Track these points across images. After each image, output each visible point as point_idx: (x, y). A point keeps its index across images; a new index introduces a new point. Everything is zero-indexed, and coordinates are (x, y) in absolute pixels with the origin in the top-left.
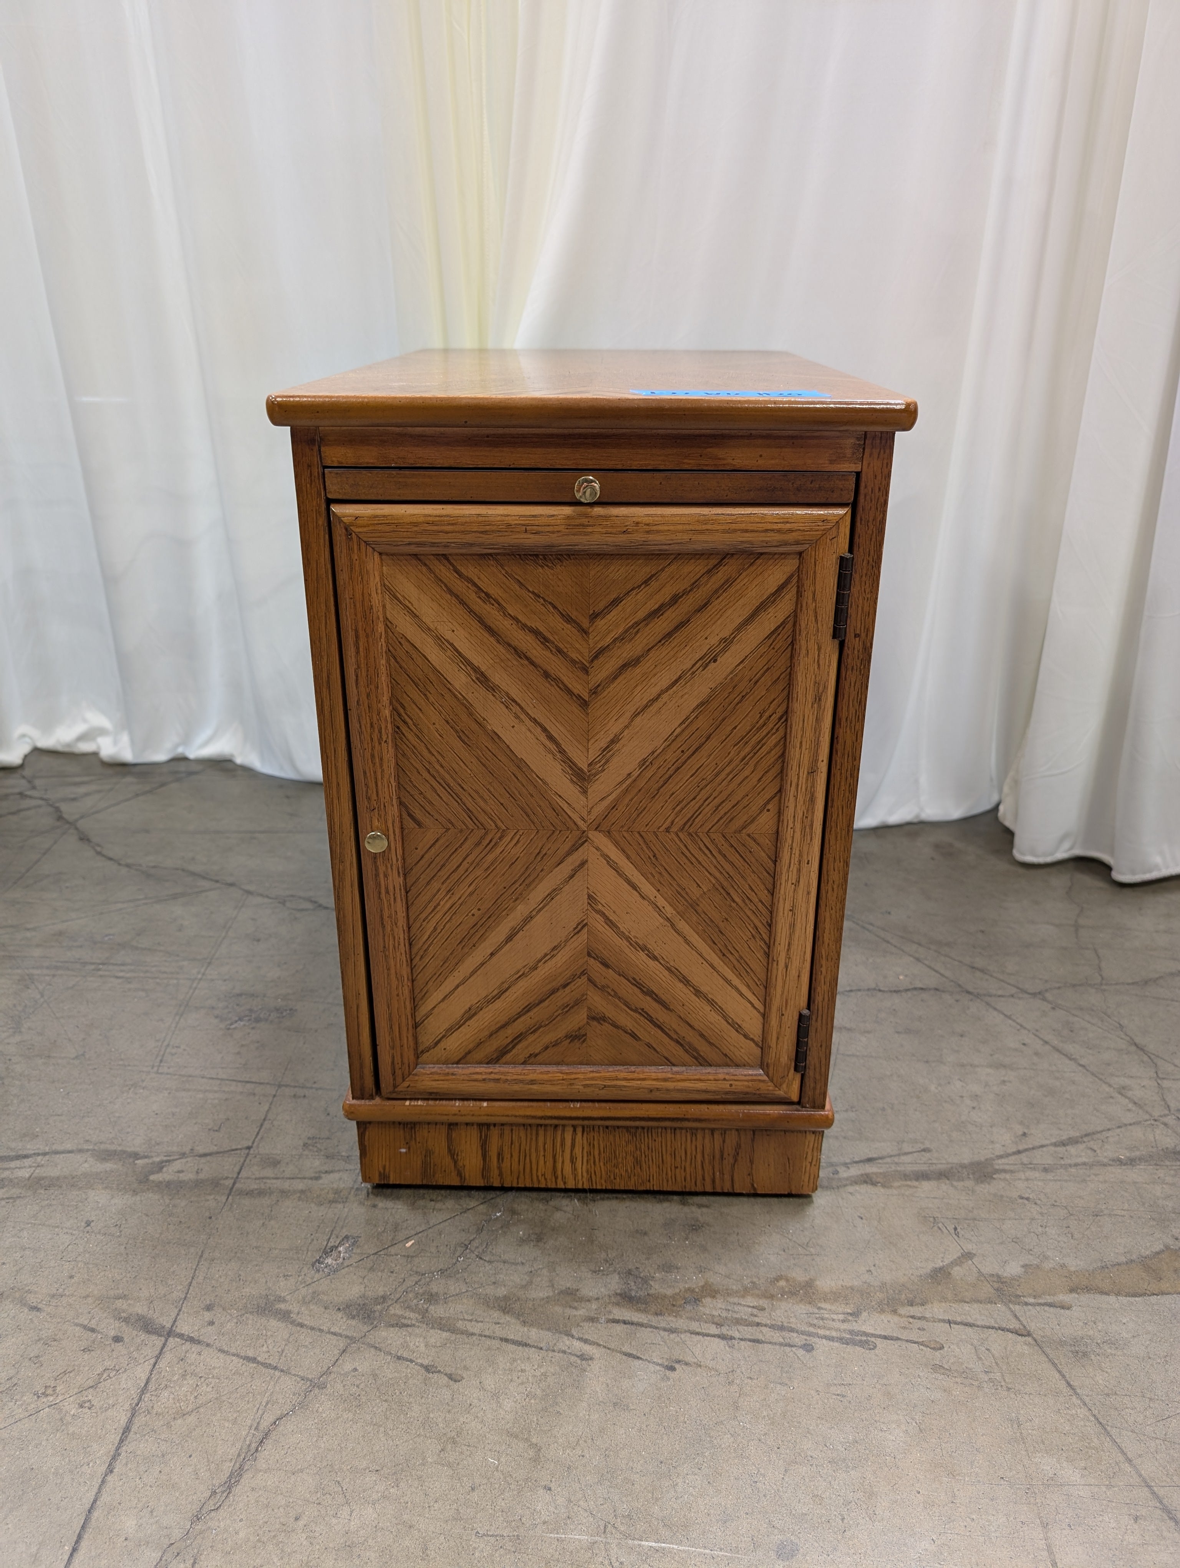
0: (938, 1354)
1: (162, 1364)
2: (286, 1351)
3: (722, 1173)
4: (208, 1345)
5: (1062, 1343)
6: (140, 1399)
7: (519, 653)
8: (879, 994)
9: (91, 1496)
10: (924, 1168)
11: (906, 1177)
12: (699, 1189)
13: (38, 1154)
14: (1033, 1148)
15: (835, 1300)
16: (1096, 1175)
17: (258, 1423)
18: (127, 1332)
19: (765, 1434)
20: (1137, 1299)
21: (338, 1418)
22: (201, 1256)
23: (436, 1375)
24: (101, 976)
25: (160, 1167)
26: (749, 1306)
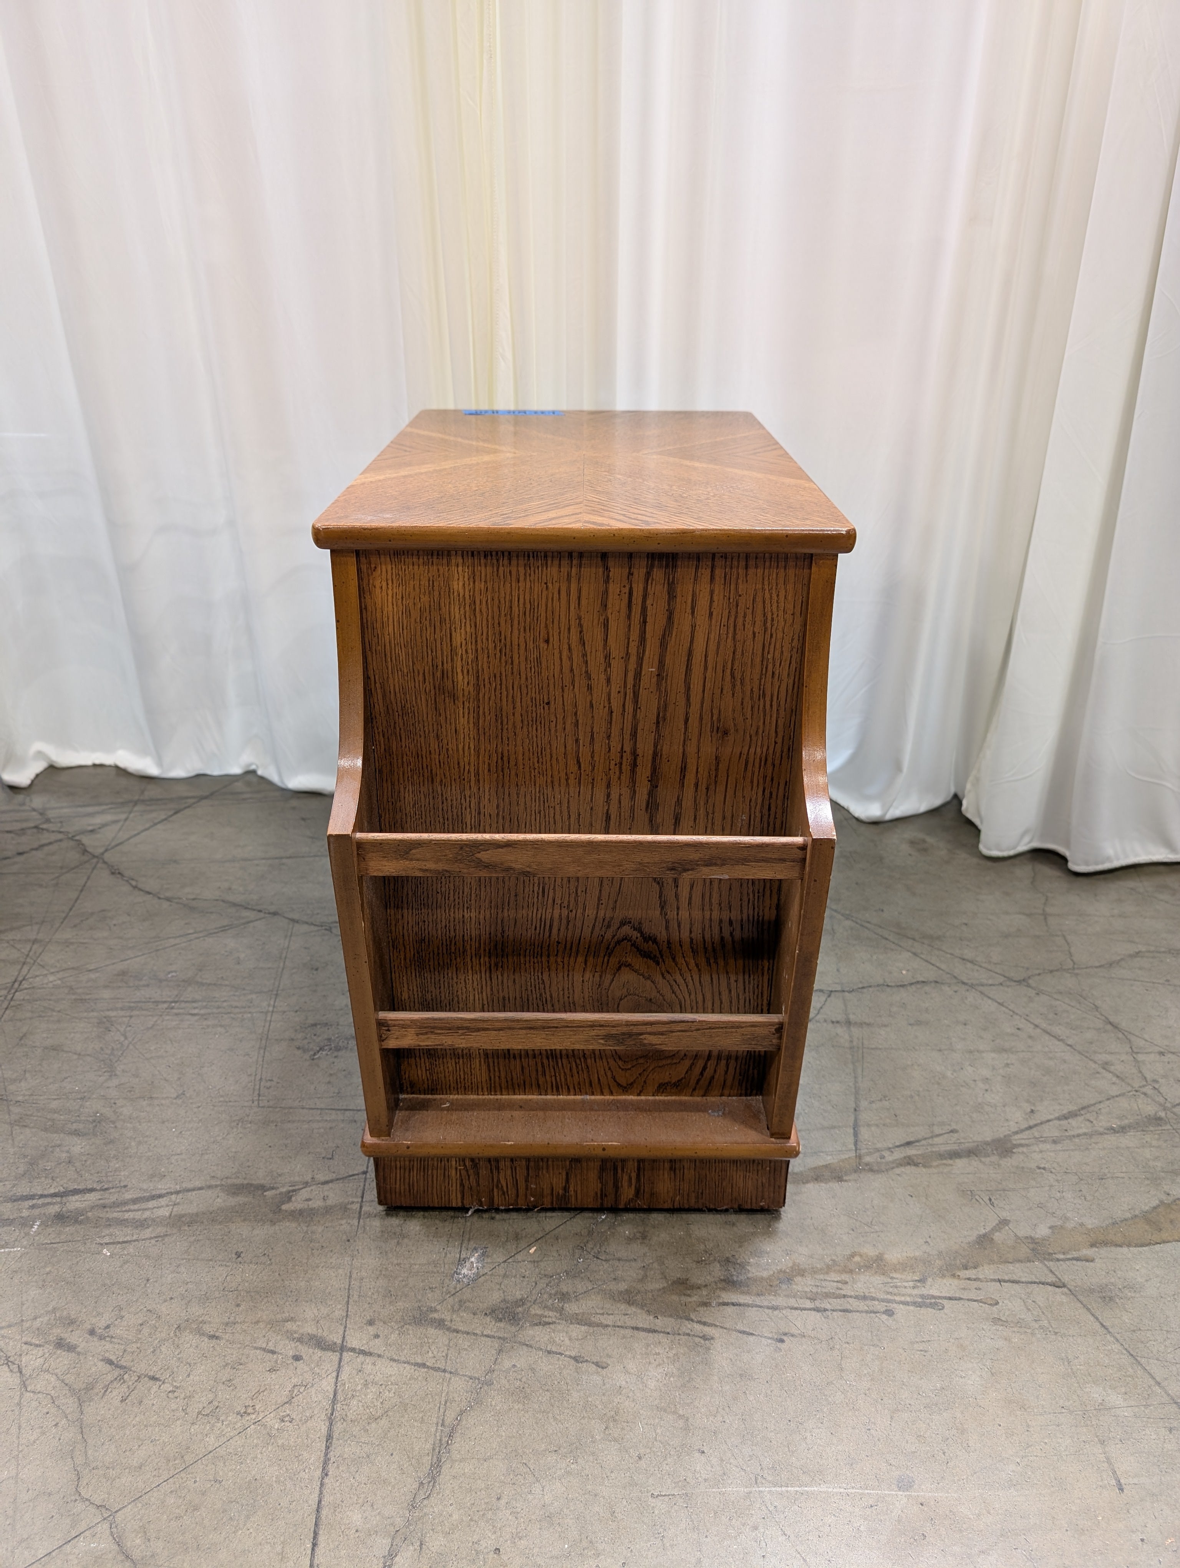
0: (994, 1308)
1: (344, 1376)
2: (449, 1355)
4: (379, 1356)
5: (1092, 1291)
6: (333, 1409)
8: (888, 989)
9: (315, 1497)
10: (955, 1147)
11: (941, 1156)
13: (172, 1193)
14: (1041, 1123)
15: (904, 1270)
16: (1096, 1143)
17: (443, 1420)
19: (869, 1389)
20: (1144, 1248)
21: (510, 1409)
22: (350, 1277)
23: (585, 1364)
24: (177, 1014)
26: (834, 1281)
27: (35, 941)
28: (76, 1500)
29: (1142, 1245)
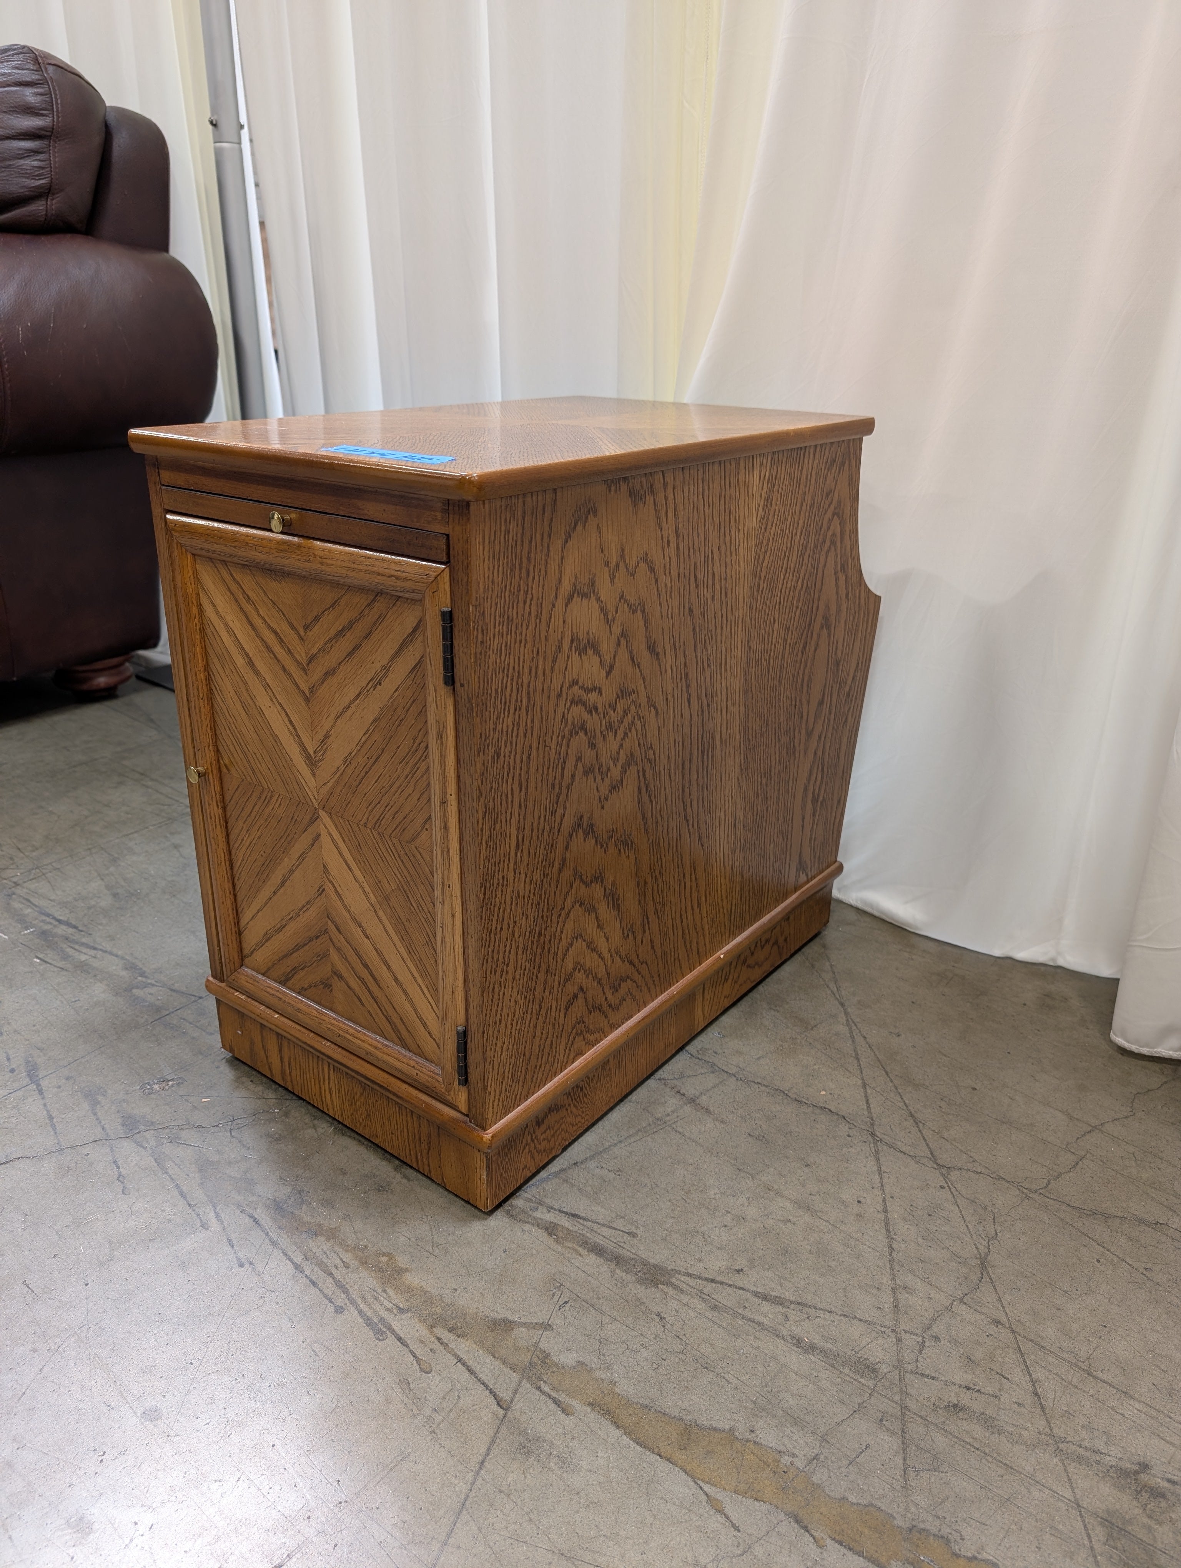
0: (419, 1374)
1: (12, 1095)
2: (71, 1124)
3: (422, 1155)
4: (43, 1098)
5: (523, 1432)
8: (781, 1098)
10: (609, 1246)
11: (585, 1244)
12: (409, 1161)
13: (102, 950)
15: (402, 1293)
16: (757, 1338)
17: (12, 1153)
18: (21, 1069)
19: (237, 1341)
21: (46, 1175)
22: (100, 1048)
25: (145, 986)
29: (641, 1444)
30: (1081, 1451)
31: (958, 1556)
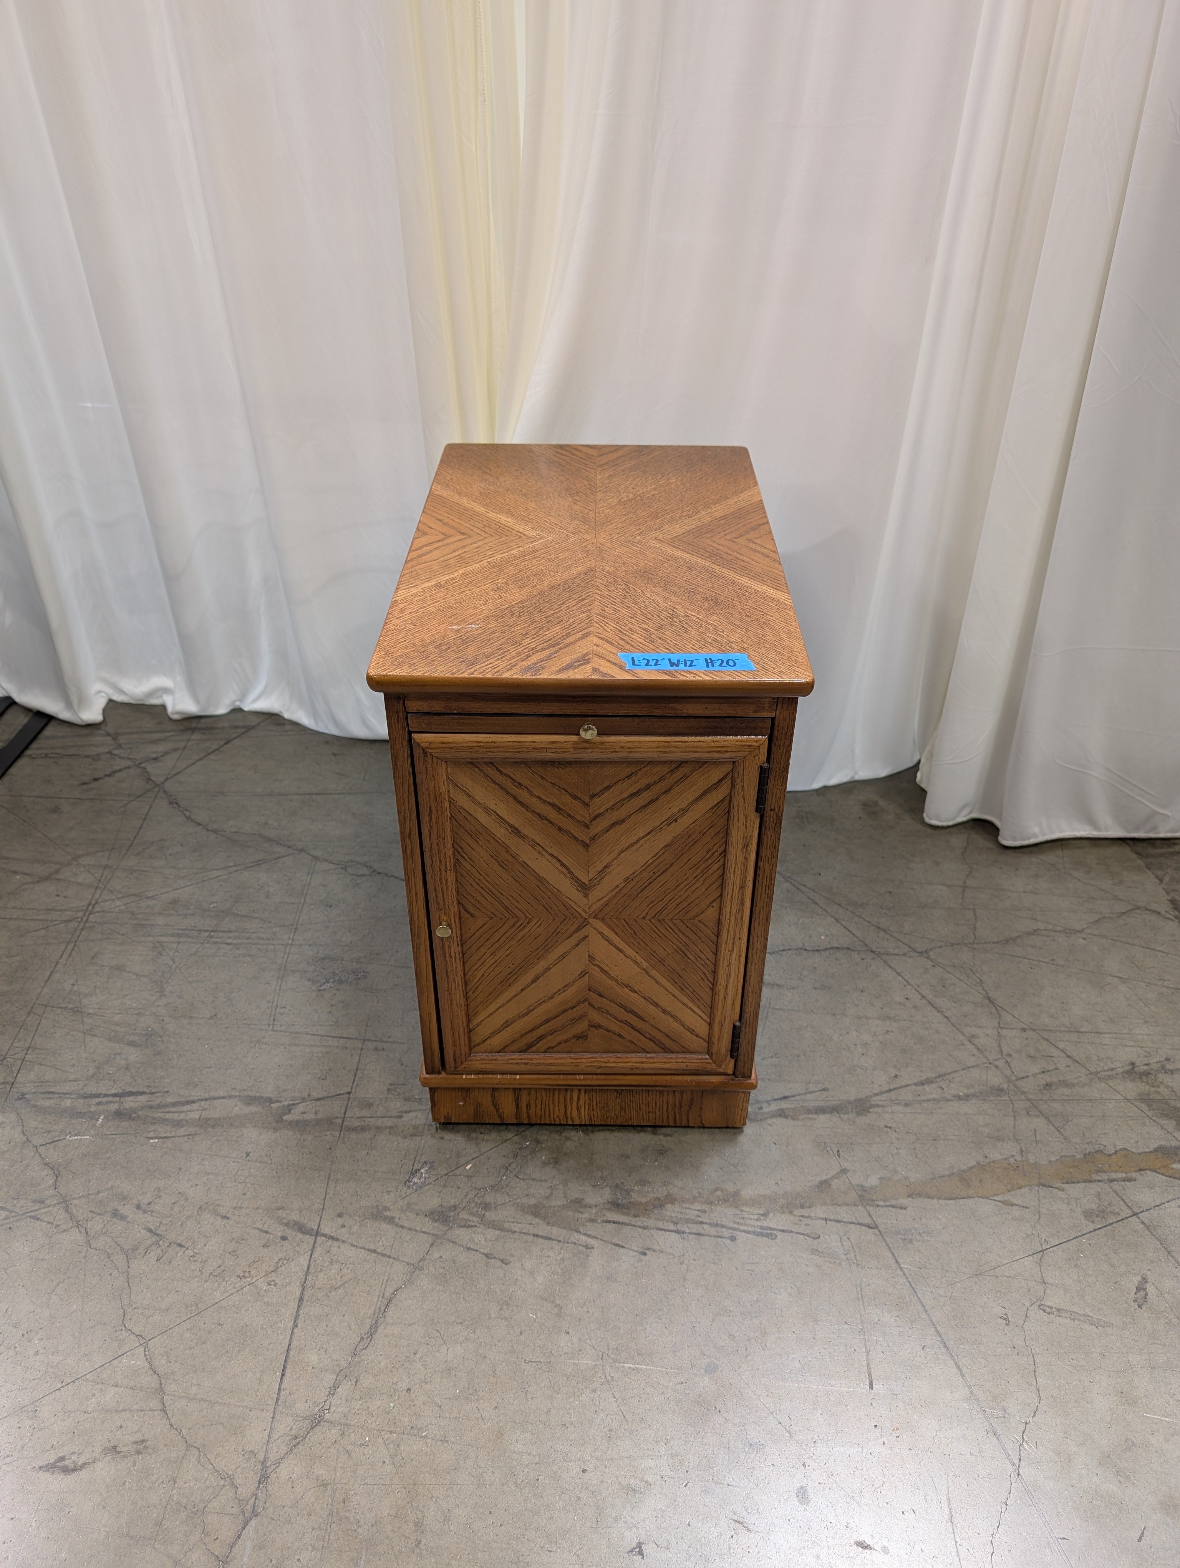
0: (816, 1241)
1: (315, 1255)
2: (395, 1245)
3: (681, 1115)
4: (343, 1241)
5: (897, 1233)
6: (306, 1279)
7: (540, 816)
8: (805, 953)
9: (287, 1341)
10: (822, 1104)
11: (809, 1111)
12: (665, 1124)
13: (201, 1100)
14: (900, 1088)
15: (753, 1205)
16: (941, 1108)
17: (384, 1293)
18: (289, 1233)
19: (702, 1296)
20: (951, 1201)
21: (433, 1290)
22: (329, 1178)
23: (493, 1260)
24: (215, 943)
25: (289, 1109)
26: (696, 1210)
27: (106, 867)
28: (122, 1330)
29: (950, 1199)
30: (1107, 1073)
31: (1110, 1155)
